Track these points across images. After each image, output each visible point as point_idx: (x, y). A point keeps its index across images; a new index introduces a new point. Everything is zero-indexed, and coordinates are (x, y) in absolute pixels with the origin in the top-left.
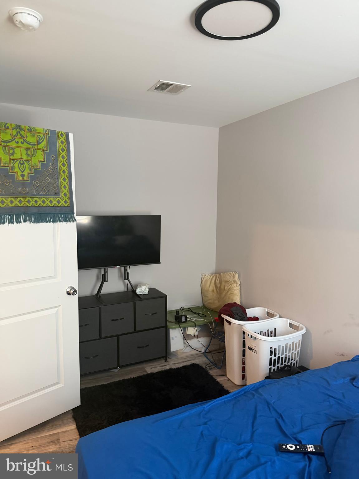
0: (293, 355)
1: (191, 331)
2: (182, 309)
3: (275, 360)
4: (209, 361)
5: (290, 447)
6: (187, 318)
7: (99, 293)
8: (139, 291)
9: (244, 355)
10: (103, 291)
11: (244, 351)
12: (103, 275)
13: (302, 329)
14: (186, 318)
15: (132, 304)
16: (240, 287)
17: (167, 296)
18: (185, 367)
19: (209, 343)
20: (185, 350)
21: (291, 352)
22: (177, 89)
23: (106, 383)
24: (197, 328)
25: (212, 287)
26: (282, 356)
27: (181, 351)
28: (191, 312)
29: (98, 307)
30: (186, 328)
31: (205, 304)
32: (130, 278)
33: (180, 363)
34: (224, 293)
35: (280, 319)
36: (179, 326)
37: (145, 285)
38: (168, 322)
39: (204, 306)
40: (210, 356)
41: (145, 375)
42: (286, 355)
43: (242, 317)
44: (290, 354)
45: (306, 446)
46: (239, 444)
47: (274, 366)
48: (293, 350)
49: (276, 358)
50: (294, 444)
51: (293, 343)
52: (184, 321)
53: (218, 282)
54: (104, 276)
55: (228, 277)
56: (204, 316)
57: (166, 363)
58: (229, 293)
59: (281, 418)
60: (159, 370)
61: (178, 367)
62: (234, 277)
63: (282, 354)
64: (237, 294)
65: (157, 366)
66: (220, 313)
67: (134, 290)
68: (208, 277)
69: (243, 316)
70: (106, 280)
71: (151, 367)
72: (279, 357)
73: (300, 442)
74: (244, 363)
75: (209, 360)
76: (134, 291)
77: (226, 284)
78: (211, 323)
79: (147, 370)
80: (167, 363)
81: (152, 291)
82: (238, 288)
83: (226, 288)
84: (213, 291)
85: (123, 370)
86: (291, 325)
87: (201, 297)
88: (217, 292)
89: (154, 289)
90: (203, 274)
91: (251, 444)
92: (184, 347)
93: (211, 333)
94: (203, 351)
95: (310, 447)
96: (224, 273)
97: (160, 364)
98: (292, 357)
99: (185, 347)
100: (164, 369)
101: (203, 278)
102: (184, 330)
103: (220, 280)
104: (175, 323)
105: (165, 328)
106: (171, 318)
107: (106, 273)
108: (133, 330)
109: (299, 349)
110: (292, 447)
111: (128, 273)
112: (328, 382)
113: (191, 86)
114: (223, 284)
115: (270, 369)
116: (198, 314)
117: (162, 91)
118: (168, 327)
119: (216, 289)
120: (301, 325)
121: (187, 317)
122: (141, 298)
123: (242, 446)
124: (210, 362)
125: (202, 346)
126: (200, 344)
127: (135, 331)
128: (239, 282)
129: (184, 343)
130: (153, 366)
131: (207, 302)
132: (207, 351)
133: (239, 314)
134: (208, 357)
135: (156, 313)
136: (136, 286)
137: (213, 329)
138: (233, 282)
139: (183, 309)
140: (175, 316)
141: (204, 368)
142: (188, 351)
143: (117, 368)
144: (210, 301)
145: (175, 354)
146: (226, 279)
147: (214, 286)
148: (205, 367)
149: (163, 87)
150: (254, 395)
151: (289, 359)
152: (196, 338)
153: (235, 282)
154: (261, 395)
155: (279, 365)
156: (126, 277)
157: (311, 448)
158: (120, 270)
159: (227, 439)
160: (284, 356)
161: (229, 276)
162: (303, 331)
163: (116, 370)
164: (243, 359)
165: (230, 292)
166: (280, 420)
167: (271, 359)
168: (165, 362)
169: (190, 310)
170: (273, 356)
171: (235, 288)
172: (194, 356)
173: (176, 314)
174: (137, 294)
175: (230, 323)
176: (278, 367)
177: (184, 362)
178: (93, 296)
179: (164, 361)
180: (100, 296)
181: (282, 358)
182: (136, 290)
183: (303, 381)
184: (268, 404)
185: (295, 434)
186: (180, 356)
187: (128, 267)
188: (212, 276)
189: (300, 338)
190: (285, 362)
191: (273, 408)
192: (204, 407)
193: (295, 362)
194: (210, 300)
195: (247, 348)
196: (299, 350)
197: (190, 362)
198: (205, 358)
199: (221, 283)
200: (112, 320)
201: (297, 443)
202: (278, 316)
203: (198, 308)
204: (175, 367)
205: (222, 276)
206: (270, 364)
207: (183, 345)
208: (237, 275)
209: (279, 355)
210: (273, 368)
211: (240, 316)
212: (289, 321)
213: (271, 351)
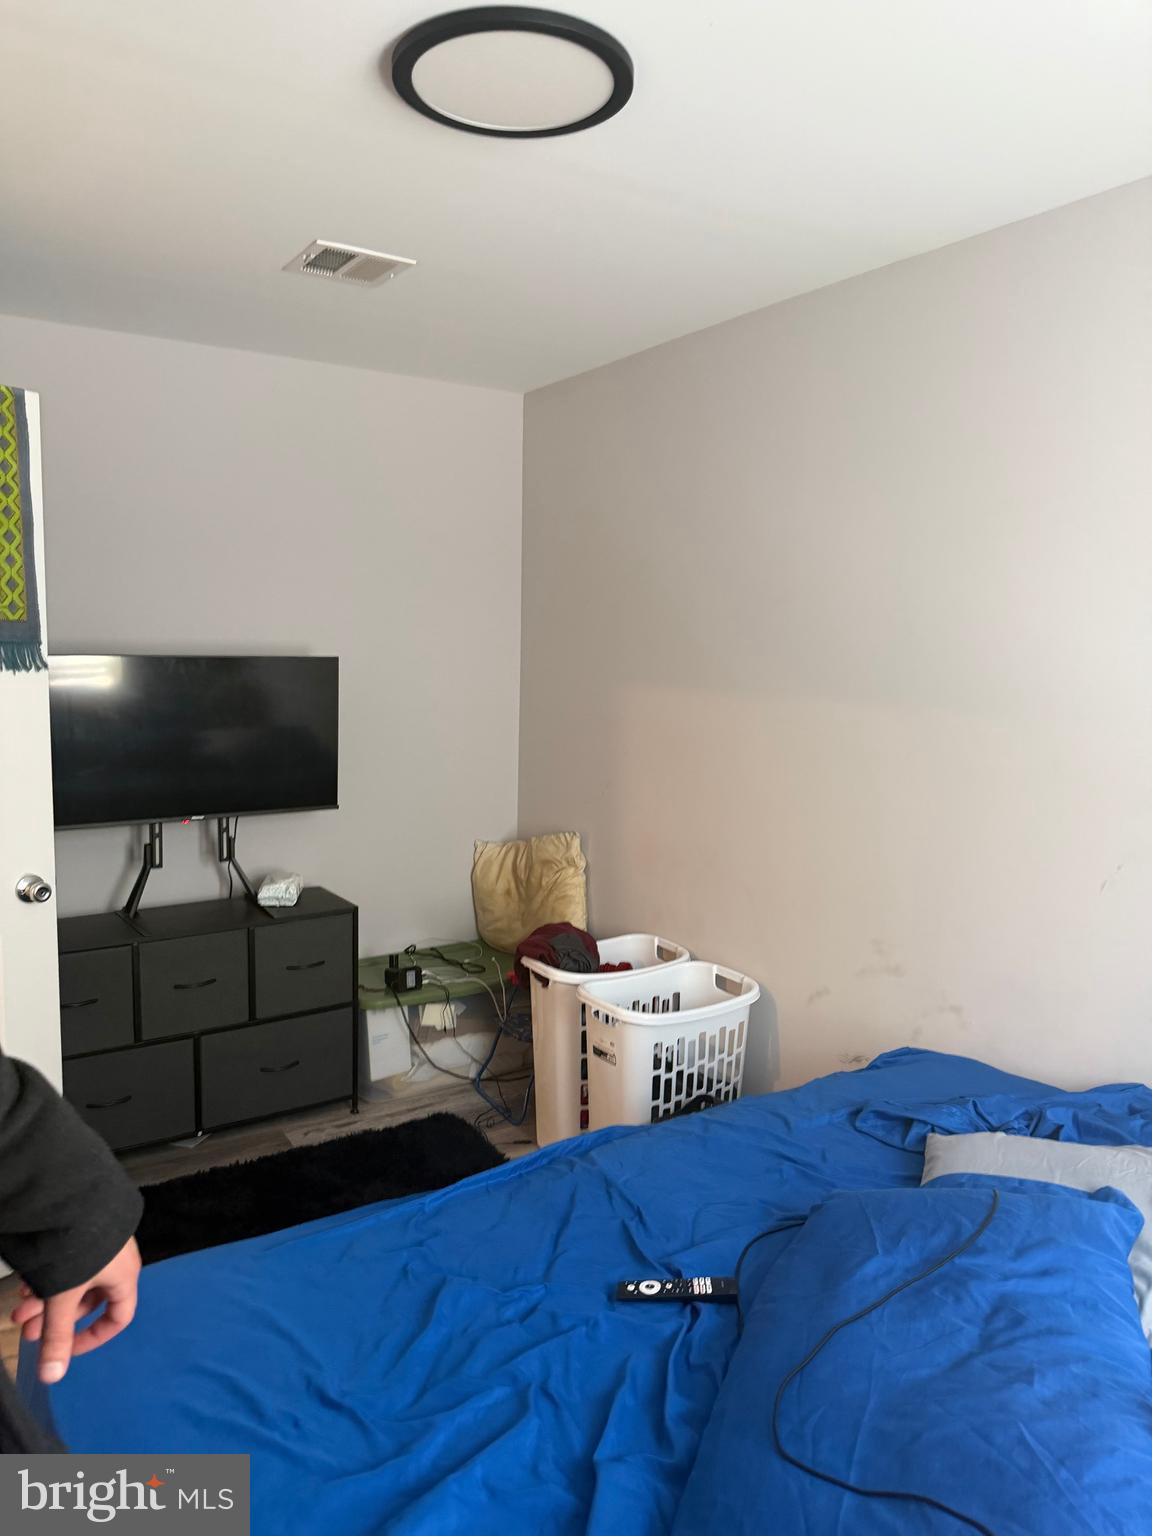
0: (723, 1066)
1: (435, 1015)
2: (410, 951)
3: (668, 1082)
4: (488, 1104)
5: (647, 1286)
6: (425, 975)
7: (134, 905)
8: (268, 896)
9: (585, 1076)
10: (147, 899)
11: (584, 1062)
12: (146, 846)
13: (750, 989)
14: (419, 978)
15: (241, 936)
16: (584, 878)
17: (356, 908)
18: (412, 1125)
19: (490, 1049)
20: (414, 1074)
21: (718, 1057)
22: (374, 270)
23: (158, 1182)
24: (453, 1007)
25: (506, 881)
26: (690, 1071)
27: (402, 1079)
28: (439, 961)
29: (129, 947)
30: (420, 1008)
31: (487, 935)
32: (238, 857)
33: (400, 1113)
34: (539, 899)
35: (694, 963)
36: (395, 1001)
37: (286, 876)
38: (359, 990)
39: (481, 940)
40: (492, 1091)
41: (283, 1153)
42: (702, 1067)
43: (582, 964)
44: (715, 1064)
45: (691, 1281)
46: (505, 1290)
47: (667, 1099)
48: (721, 1051)
49: (673, 1075)
50: (659, 1278)
51: (723, 1030)
52: (414, 985)
53: (522, 864)
54: (150, 848)
55: (551, 849)
56: (480, 970)
57: (354, 1118)
58: (552, 898)
59: (637, 1218)
60: (329, 1139)
61: (388, 1126)
62: (568, 846)
63: (691, 1064)
64: (577, 900)
65: (325, 1125)
66: (520, 954)
67: (253, 891)
68: (492, 851)
69: (586, 962)
70: (157, 862)
71: (305, 1130)
72: (680, 1074)
73: (677, 1274)
74: (584, 1101)
75: (488, 1101)
76: (251, 897)
77: (545, 871)
78: (496, 989)
79: (290, 1139)
80: (357, 1115)
81: (309, 895)
82: (581, 879)
83: (544, 883)
84: (508, 892)
85: (212, 1142)
86: (721, 981)
87: (473, 914)
88: (519, 893)
89: (319, 890)
90: (478, 843)
91: (539, 1287)
92: (413, 1065)
93: (496, 1019)
94: (472, 1074)
95: (702, 1283)
96: (540, 836)
97: (334, 1121)
98: (720, 1074)
99: (416, 1064)
100: (344, 1135)
101: (477, 856)
102: (415, 1011)
103: (527, 858)
104: (387, 994)
105: (350, 1009)
106: (370, 979)
107: (157, 840)
108: (245, 1018)
109: (743, 1048)
110: (652, 1287)
111: (231, 842)
112: (787, 1123)
113: (414, 262)
114: (537, 869)
115: (655, 1109)
116: (461, 965)
117: (329, 274)
118: (361, 1007)
119: (517, 888)
120: (747, 980)
121: (423, 972)
122: (272, 917)
123: (516, 1294)
124: (490, 1107)
125: (470, 1060)
126: (465, 1056)
127: (253, 1020)
128: (582, 864)
129: (413, 1054)
130: (310, 1129)
131: (489, 928)
132: (484, 1075)
133: (574, 955)
134: (490, 1093)
135: (323, 962)
136: (260, 882)
137: (501, 1008)
138: (565, 864)
139: (413, 952)
140: (387, 972)
141: (470, 1125)
142: (424, 1077)
143: (194, 1135)
144: (499, 925)
145: (384, 1087)
146: (547, 856)
147: (511, 877)
148: (472, 1123)
149: (329, 260)
150: (572, 1165)
151: (710, 1081)
152: (449, 1036)
153: (571, 863)
154: (593, 1163)
155: (683, 1096)
156: (224, 851)
157: (703, 1286)
158: (207, 832)
159: (475, 1279)
160: (695, 1070)
161: (555, 845)
162: (752, 996)
163: (190, 1145)
164: (582, 1087)
165: (556, 892)
166: (633, 1225)
167: (656, 1079)
168: (352, 1112)
169: (436, 954)
170: (662, 1071)
171: (571, 882)
172: (442, 1092)
173: (388, 966)
174: (259, 905)
175: (545, 982)
176: (678, 1104)
177: (409, 1111)
178: (116, 913)
179: (348, 1111)
180: (136, 913)
181: (691, 1076)
182: (256, 894)
183: (720, 1123)
184: (608, 1184)
185: (669, 1255)
186: (400, 1095)
187: (232, 821)
188: (505, 849)
189: (744, 1017)
190: (700, 1086)
191: (622, 1195)
192: (423, 1204)
193: (730, 1087)
194: (497, 920)
195: (590, 1055)
196: (739, 1054)
197: (427, 1109)
198: (479, 1096)
199: (530, 867)
200: (176, 987)
201: (669, 1277)
202: (687, 956)
203: (462, 947)
204: (381, 1127)
205: (534, 848)
206: (655, 1096)
207: (410, 1058)
208: (576, 843)
209: (680, 1068)
210: (662, 1107)
211: (575, 961)
212: (715, 969)
213: (656, 1056)
